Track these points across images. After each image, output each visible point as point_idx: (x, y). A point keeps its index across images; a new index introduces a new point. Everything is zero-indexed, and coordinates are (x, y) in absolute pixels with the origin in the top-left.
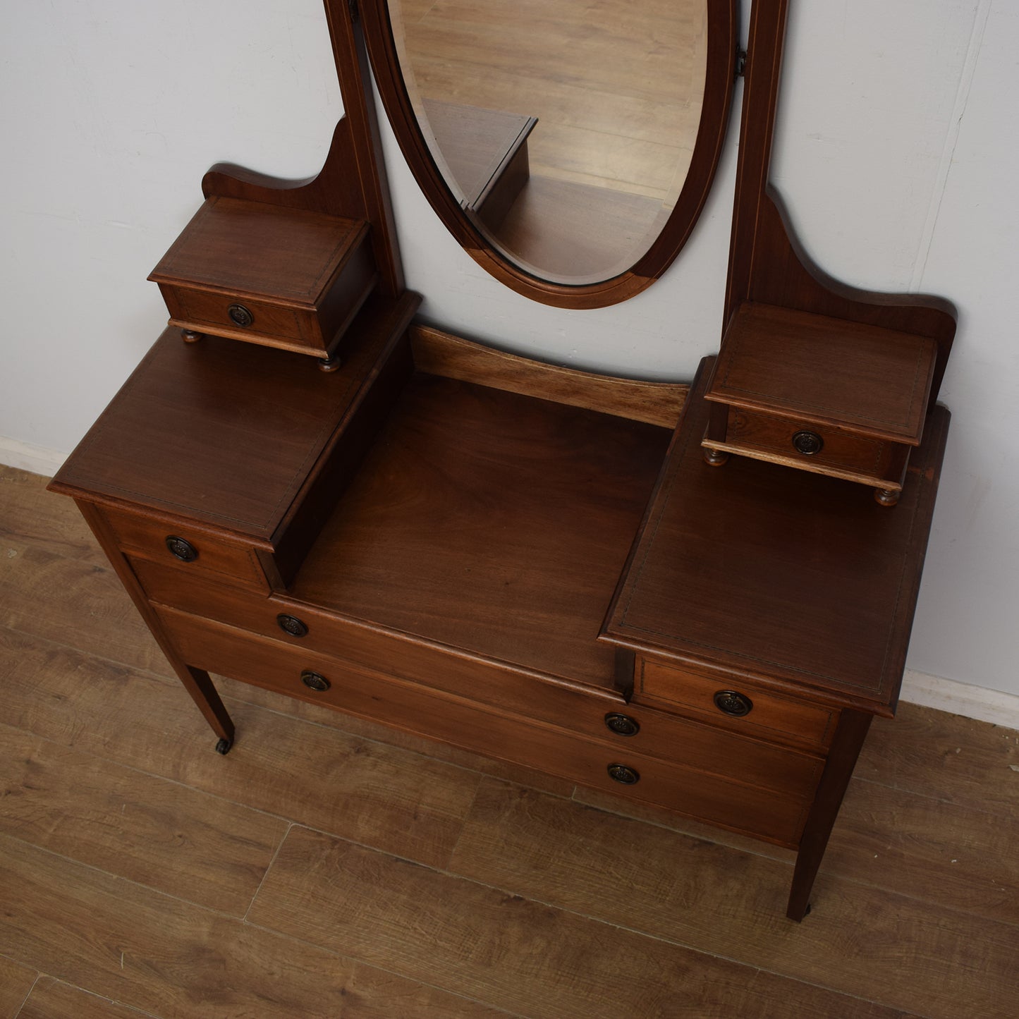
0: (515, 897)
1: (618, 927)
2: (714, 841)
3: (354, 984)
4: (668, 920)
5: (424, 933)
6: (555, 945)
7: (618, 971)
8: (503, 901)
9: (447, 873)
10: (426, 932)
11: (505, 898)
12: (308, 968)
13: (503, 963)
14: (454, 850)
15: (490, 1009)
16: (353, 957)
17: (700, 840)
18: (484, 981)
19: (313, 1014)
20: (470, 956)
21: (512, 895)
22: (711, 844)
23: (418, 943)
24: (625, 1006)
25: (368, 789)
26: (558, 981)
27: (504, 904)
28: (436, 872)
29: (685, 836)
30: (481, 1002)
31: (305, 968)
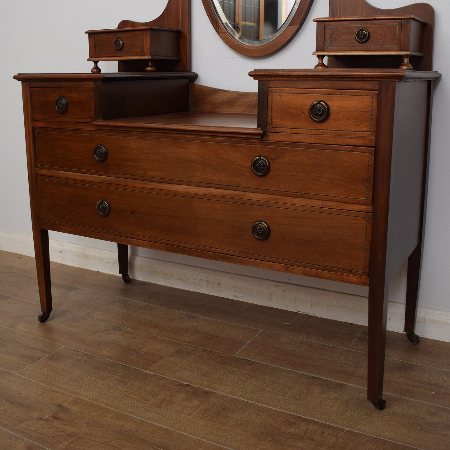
0: (186, 385)
1: (251, 402)
2: (322, 378)
3: (68, 404)
4: (285, 403)
5: (123, 391)
6: (206, 404)
7: (245, 419)
8: (178, 385)
9: (147, 372)
10: (124, 390)
11: (180, 384)
12: (43, 394)
13: (169, 407)
14: (155, 365)
15: (153, 424)
16: (73, 394)
17: (313, 377)
18: (153, 413)
19: (35, 411)
20: (148, 402)
21: (185, 383)
22: (320, 379)
23: (117, 394)
24: (246, 434)
25: (115, 341)
26: (203, 418)
27: (178, 386)
28: (141, 371)
29: (303, 374)
30: (148, 421)
31: (42, 394)
